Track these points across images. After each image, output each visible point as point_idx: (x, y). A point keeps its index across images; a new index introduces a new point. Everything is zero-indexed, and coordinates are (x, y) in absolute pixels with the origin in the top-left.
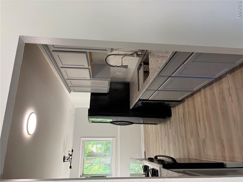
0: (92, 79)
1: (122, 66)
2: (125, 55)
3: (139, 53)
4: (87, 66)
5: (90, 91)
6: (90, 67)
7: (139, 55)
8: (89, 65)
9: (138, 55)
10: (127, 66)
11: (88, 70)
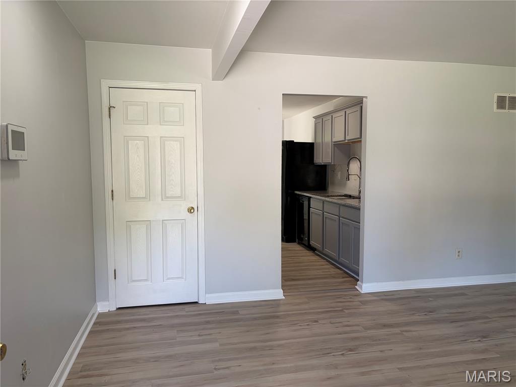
0: (333, 143)
1: (349, 175)
2: (360, 178)
5: (317, 142)
6: (346, 141)
10: (349, 180)
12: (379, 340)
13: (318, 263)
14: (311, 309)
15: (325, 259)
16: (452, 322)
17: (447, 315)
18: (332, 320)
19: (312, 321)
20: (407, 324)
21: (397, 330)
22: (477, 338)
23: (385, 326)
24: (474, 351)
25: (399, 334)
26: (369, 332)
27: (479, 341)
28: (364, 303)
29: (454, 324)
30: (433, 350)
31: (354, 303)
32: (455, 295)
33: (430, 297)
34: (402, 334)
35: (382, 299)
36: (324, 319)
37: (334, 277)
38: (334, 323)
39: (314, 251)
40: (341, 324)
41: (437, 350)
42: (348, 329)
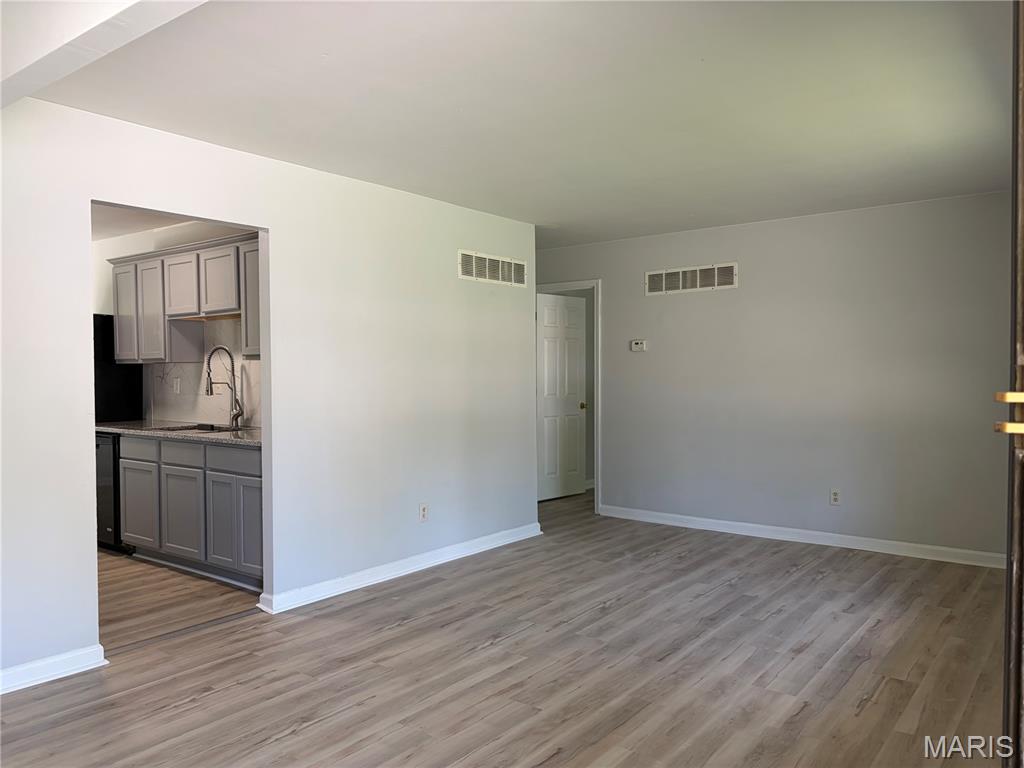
0: (167, 318)
1: (211, 383)
2: (233, 389)
3: (239, 419)
4: (205, 308)
5: (120, 313)
6: (203, 315)
7: (236, 420)
8: (207, 313)
9: (236, 417)
10: (212, 394)
11: (195, 310)
12: (346, 687)
13: (153, 577)
14: (183, 668)
15: (164, 566)
16: (443, 626)
17: (431, 617)
18: (237, 678)
19: (197, 691)
20: (378, 648)
21: (367, 662)
22: (486, 641)
23: (344, 661)
24: (492, 661)
25: (372, 668)
26: (321, 679)
27: (492, 644)
28: (287, 631)
29: (447, 630)
30: (437, 677)
31: (268, 635)
32: (428, 583)
33: (392, 595)
34: (379, 666)
35: (316, 617)
36: (221, 680)
37: (202, 597)
38: (246, 682)
39: (131, 554)
40: (260, 680)
41: (442, 675)
42: (278, 685)
